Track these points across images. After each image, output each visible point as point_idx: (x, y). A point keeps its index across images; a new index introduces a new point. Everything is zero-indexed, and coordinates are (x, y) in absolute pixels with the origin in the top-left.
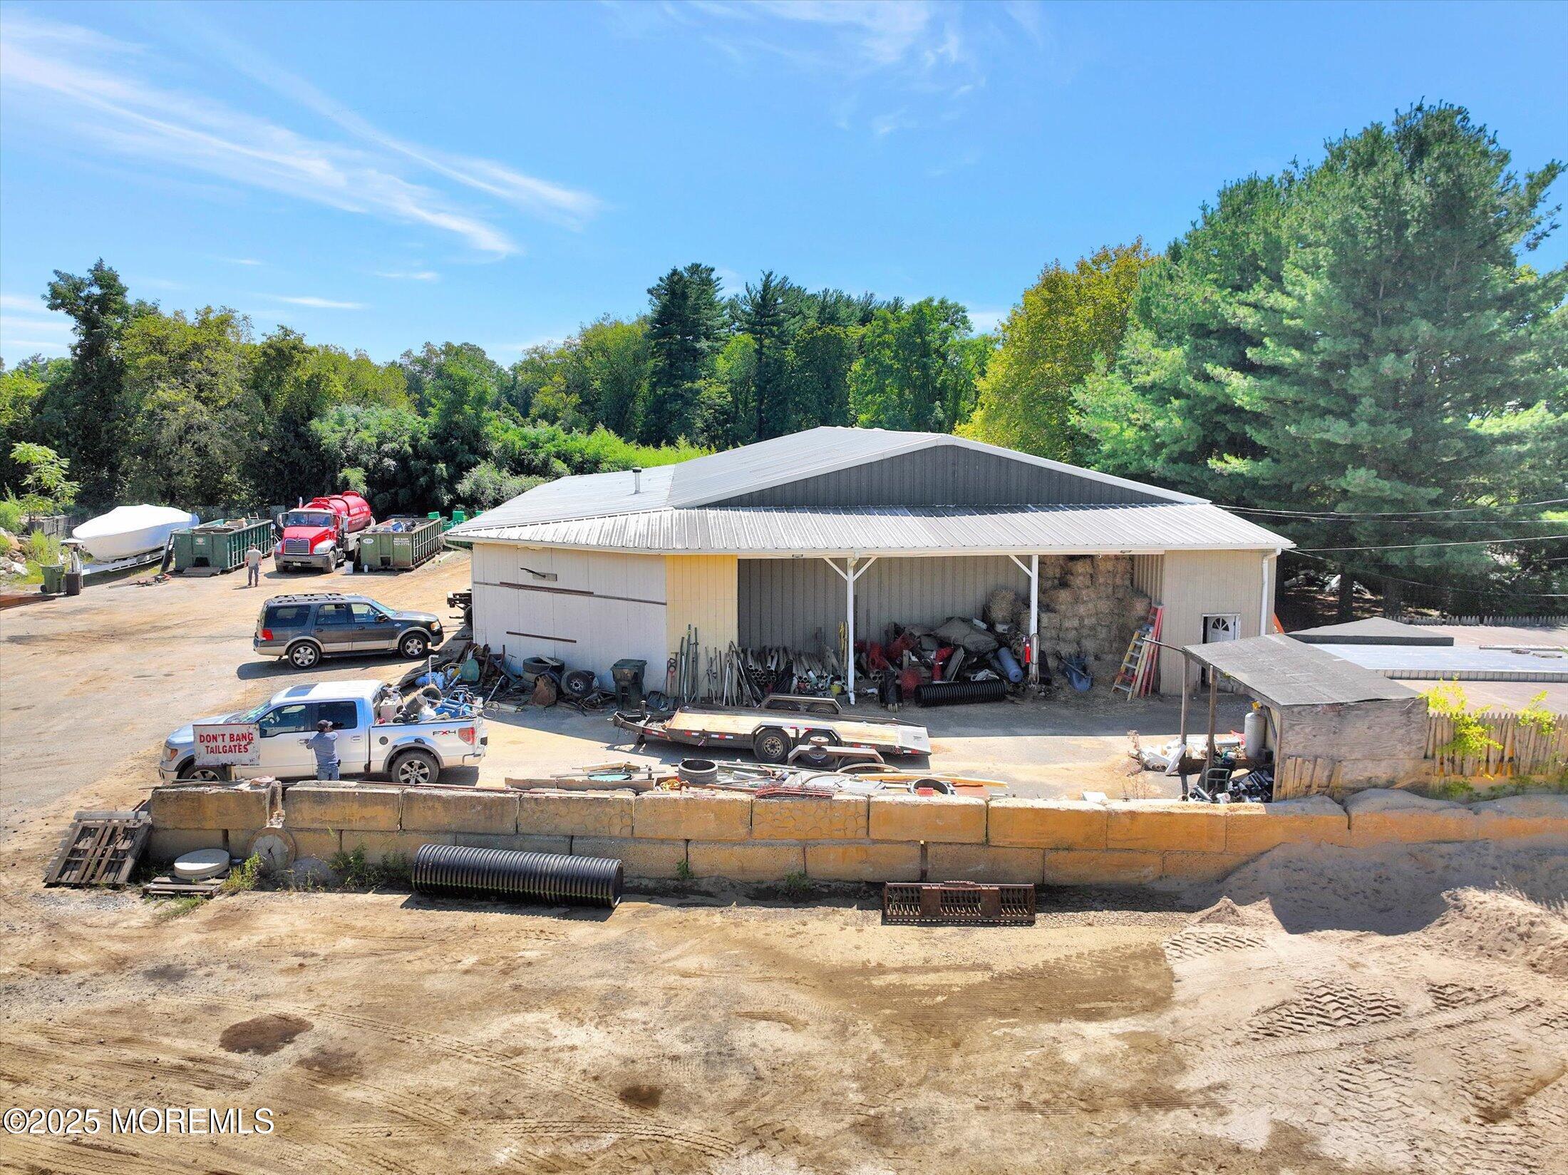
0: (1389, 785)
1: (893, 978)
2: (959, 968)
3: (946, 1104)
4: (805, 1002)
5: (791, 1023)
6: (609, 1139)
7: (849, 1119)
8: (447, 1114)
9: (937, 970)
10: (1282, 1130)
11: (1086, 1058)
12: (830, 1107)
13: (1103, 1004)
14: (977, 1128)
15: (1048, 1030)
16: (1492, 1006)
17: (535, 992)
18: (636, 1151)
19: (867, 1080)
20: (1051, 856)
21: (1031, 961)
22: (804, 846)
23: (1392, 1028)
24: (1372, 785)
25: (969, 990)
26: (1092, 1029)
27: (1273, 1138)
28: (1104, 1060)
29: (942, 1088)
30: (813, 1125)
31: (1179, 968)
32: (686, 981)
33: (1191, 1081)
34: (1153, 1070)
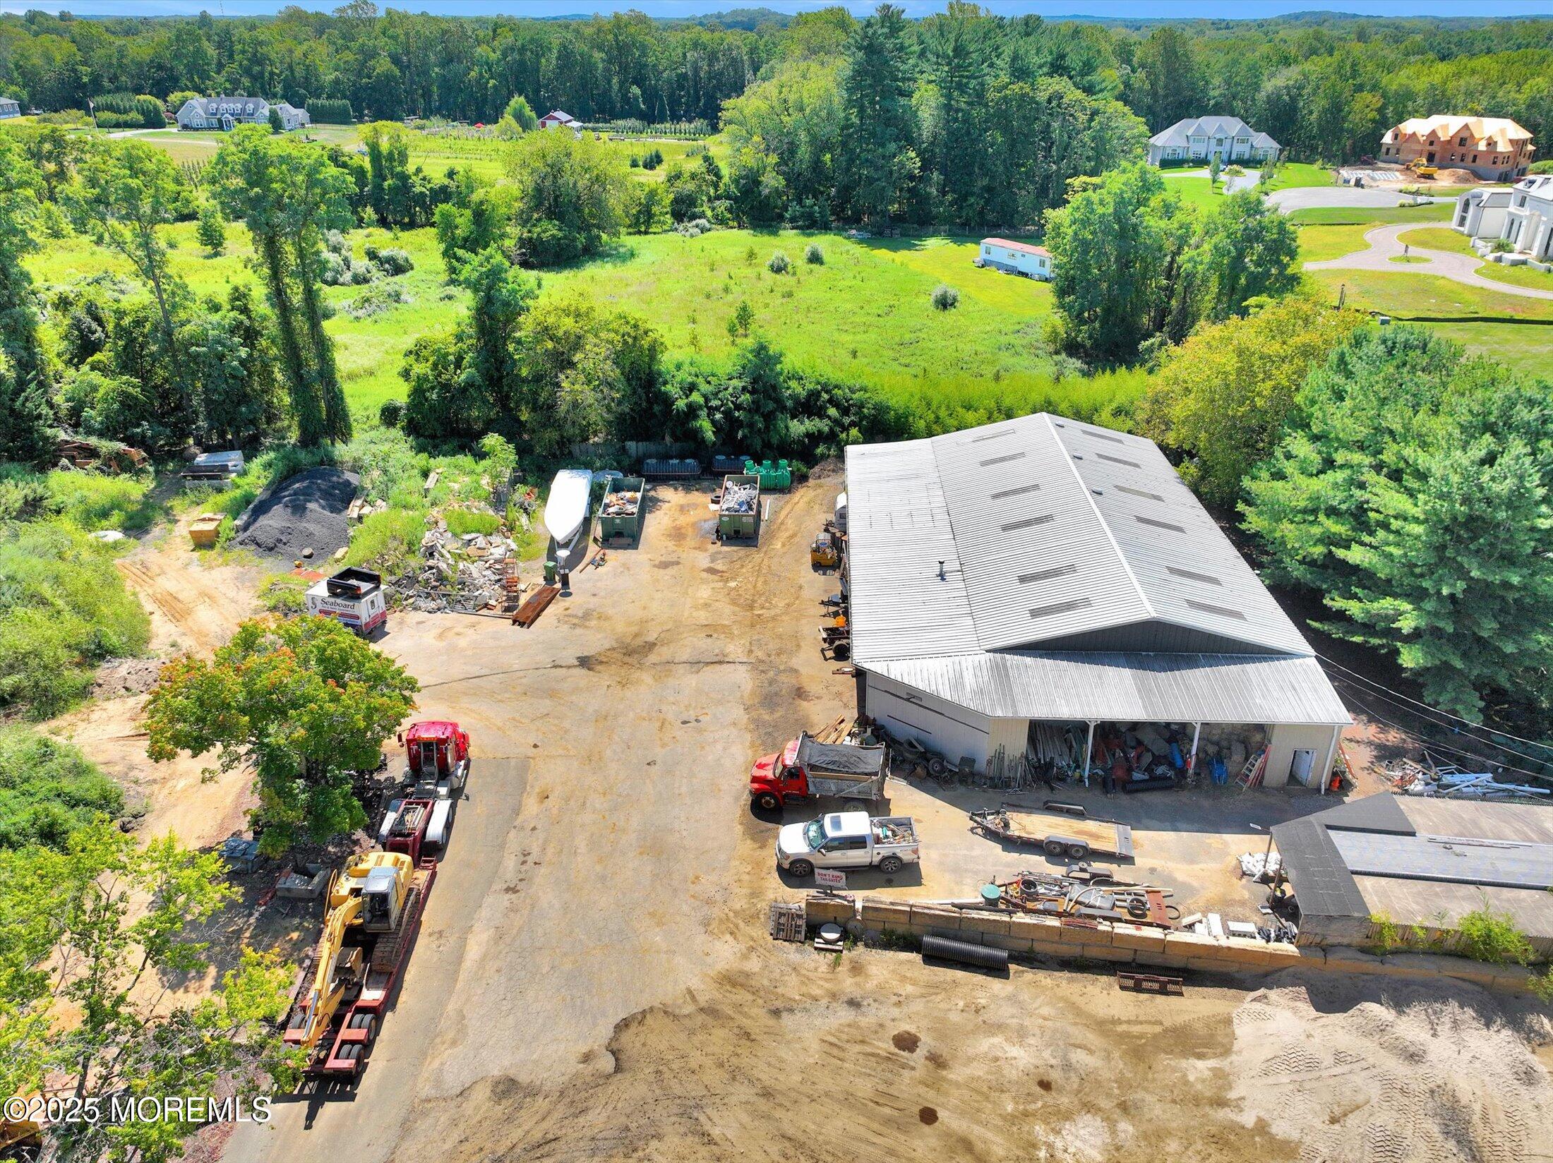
0: (1349, 946)
1: (1124, 1027)
2: (1149, 1022)
3: (1148, 1098)
4: (1092, 1038)
5: (1091, 1052)
6: (1040, 1104)
7: (1116, 1102)
8: (985, 1089)
9: (1141, 1023)
10: (1260, 1120)
11: (1197, 1079)
12: (1109, 1095)
13: (1205, 1050)
14: (1158, 1110)
15: (1184, 1063)
16: (1355, 1066)
17: (992, 1025)
18: (1049, 1110)
19: (1120, 1082)
20: (1192, 960)
21: (1180, 1020)
22: (1083, 945)
23: (1315, 1074)
24: (1340, 945)
25: (1155, 1036)
26: (1200, 1064)
27: (1256, 1124)
28: (1204, 1081)
29: (1146, 1089)
30: (1104, 1103)
31: (1238, 1032)
32: (1046, 1023)
33: (1232, 1095)
34: (1220, 1088)
